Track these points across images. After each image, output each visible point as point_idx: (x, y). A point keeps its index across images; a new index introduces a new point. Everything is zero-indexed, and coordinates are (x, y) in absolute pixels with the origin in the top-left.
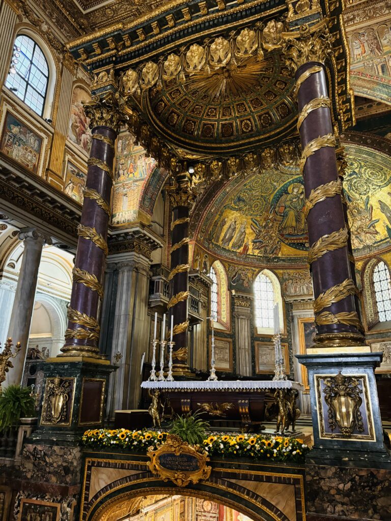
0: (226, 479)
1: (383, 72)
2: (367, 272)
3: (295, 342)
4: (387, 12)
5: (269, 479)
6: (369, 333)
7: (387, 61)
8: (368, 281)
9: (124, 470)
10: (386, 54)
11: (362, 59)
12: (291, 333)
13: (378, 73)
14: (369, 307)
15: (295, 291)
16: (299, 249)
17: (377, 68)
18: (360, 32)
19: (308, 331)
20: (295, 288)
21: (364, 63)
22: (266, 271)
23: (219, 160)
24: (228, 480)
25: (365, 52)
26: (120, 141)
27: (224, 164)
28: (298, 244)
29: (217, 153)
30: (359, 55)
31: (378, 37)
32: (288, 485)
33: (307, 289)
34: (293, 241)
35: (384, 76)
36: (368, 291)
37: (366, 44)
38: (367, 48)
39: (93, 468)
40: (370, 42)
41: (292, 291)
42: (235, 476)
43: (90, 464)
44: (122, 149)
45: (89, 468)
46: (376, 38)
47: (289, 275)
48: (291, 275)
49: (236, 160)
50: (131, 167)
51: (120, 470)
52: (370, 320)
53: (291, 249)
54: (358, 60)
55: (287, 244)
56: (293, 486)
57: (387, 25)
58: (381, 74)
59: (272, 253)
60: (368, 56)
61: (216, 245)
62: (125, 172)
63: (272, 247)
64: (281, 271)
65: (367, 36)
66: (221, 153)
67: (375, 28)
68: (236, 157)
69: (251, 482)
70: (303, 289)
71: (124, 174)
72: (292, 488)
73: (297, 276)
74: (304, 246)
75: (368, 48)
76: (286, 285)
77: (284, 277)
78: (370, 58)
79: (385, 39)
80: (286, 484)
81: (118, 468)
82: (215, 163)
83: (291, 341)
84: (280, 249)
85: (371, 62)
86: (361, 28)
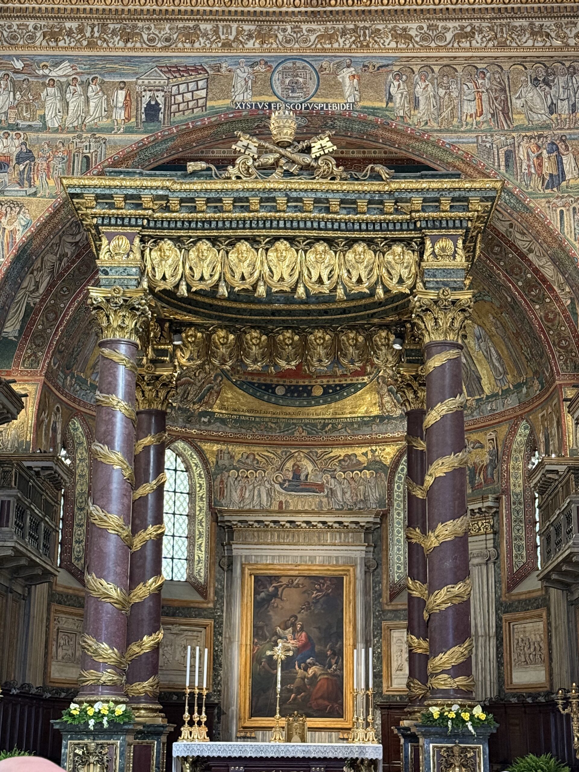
1: (507, 166)
2: (402, 470)
3: (229, 618)
4: (530, 43)
6: (390, 608)
7: (516, 144)
8: (401, 490)
10: (517, 129)
11: (474, 126)
12: (222, 597)
13: (499, 166)
14: (396, 548)
15: (242, 498)
16: (260, 398)
17: (498, 154)
18: (479, 66)
19: (263, 595)
20: (241, 490)
21: (477, 137)
22: (180, 445)
23: (230, 329)
25: (481, 114)
27: (239, 339)
28: (260, 386)
29: (230, 320)
30: (471, 116)
31: (507, 89)
33: (268, 494)
34: (249, 378)
35: (507, 176)
36: (399, 514)
37: (485, 97)
38: (485, 106)
40: (492, 95)
41: (236, 496)
46: (503, 90)
47: (232, 457)
48: (236, 459)
49: (261, 336)
52: (396, 579)
53: (244, 396)
54: (468, 127)
55: (235, 384)
57: (526, 68)
58: (502, 168)
59: (200, 400)
60: (485, 125)
61: (79, 378)
63: (201, 387)
64: (216, 447)
65: (489, 79)
66: (237, 320)
67: (506, 67)
68: (264, 330)
70: (259, 495)
73: (249, 461)
74: (274, 392)
75: (488, 107)
76: (222, 481)
77: (220, 462)
78: (490, 130)
79: (519, 98)
82: (222, 333)
83: (221, 616)
84: (218, 393)
85: (489, 139)
86: (482, 58)
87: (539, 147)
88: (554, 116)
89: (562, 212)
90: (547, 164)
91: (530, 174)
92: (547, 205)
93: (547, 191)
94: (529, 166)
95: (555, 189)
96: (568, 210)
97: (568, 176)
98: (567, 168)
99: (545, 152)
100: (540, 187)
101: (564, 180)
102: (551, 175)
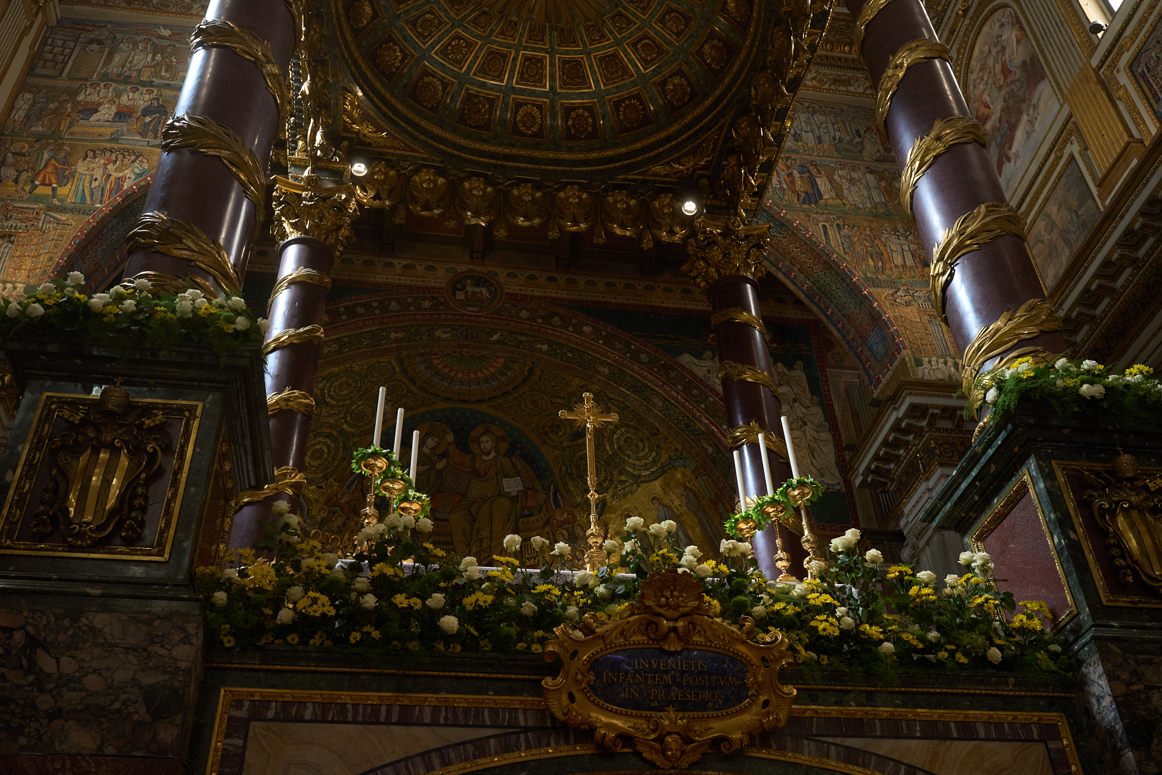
0: (831, 740)
5: (967, 731)
9: (416, 730)
23: (440, 172)
24: (838, 740)
26: (28, 96)
27: (454, 186)
29: (442, 153)
32: (1027, 744)
39: (256, 728)
42: (858, 727)
43: (242, 713)
44: (27, 117)
45: (238, 727)
49: (486, 188)
50: (49, 170)
51: (395, 729)
56: (1041, 746)
62: (24, 176)
68: (488, 180)
69: (914, 743)
71: (16, 181)
72: (1037, 752)
80: (1020, 740)
81: (388, 722)
82: (427, 175)
87: (788, 168)
88: (800, 143)
89: (824, 226)
90: (799, 183)
91: (782, 189)
92: (807, 218)
93: (806, 206)
94: (780, 182)
95: (813, 206)
96: (832, 226)
97: (826, 196)
98: (822, 189)
99: (795, 172)
100: (796, 201)
101: (821, 197)
102: (806, 193)
